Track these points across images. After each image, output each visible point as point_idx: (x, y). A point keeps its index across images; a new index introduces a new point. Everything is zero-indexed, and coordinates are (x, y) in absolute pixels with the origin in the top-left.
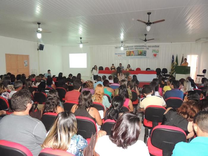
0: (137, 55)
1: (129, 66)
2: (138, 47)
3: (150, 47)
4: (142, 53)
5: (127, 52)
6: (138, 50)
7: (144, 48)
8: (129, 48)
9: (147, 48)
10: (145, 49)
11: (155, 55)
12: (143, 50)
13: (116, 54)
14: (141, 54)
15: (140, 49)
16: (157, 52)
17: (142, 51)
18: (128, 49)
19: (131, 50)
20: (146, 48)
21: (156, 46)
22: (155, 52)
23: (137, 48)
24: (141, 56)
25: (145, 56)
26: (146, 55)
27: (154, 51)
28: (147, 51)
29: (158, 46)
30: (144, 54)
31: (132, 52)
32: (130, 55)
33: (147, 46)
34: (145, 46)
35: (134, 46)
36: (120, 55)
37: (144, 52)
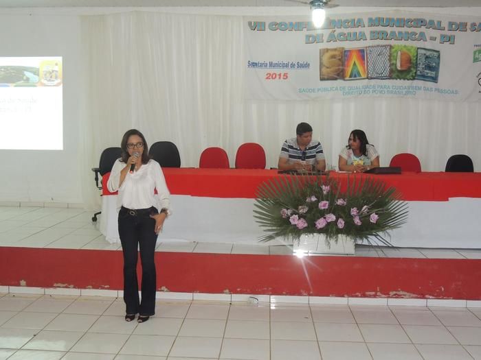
0: (387, 73)
2: (389, 30)
3: (462, 27)
4: (416, 65)
5: (327, 56)
6: (392, 42)
7: (430, 32)
8: (338, 31)
9: (446, 32)
10: (433, 39)
12: (421, 44)
13: (254, 65)
14: (408, 71)
15: (401, 37)
17: (413, 54)
18: (332, 38)
19: (348, 45)
20: (437, 34)
23: (384, 35)
24: (407, 83)
25: (430, 84)
26: (435, 79)
28: (445, 49)
30: (429, 67)
31: (354, 58)
32: (340, 75)
33: (445, 24)
34: (431, 24)
35: (366, 22)
36: (282, 71)
37: (427, 57)
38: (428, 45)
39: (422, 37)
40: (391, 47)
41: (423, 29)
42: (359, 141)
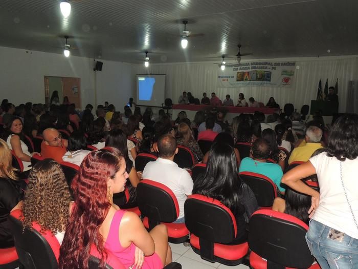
0: (255, 79)
2: (257, 66)
3: (278, 64)
4: (264, 76)
5: (239, 74)
7: (269, 66)
8: (242, 67)
9: (274, 66)
10: (269, 68)
11: (286, 80)
12: (266, 70)
13: (219, 77)
14: (261, 78)
15: (260, 68)
16: (291, 75)
17: (263, 73)
18: (241, 69)
19: (245, 71)
20: (271, 67)
21: (289, 64)
22: (287, 74)
23: (255, 68)
24: (261, 82)
25: (268, 82)
26: (270, 81)
28: (274, 72)
29: (294, 64)
30: (268, 77)
31: (246, 75)
32: (242, 80)
33: (273, 64)
34: (269, 64)
35: (250, 64)
36: (227, 79)
37: (268, 74)
38: (268, 70)
39: (266, 68)
40: (257, 71)
41: (267, 65)
42: (242, 96)
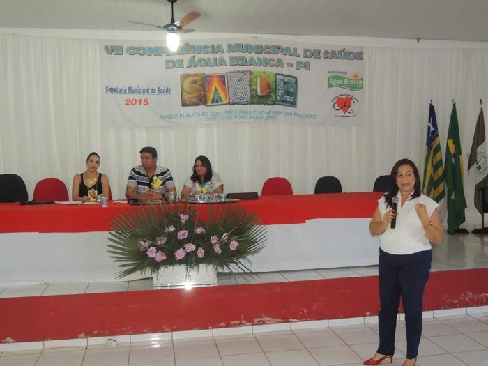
0: (247, 98)
1: (203, 170)
2: (248, 56)
3: (315, 54)
4: (276, 91)
5: (188, 81)
6: (252, 68)
7: (287, 59)
8: (198, 56)
9: (303, 59)
10: (290, 65)
11: (344, 104)
12: (279, 70)
13: (112, 90)
14: (268, 96)
15: (260, 63)
16: (355, 88)
17: (272, 79)
18: (192, 63)
19: (208, 71)
20: (294, 60)
21: (344, 54)
22: (342, 86)
23: (243, 62)
24: (268, 108)
25: (290, 109)
26: (294, 104)
27: (334, 82)
28: (302, 75)
29: (358, 56)
30: (288, 93)
31: (216, 84)
32: (202, 100)
33: (300, 51)
34: (287, 51)
35: (225, 49)
36: (143, 97)
37: (285, 83)
38: (286, 71)
39: (280, 63)
40: (251, 73)
41: (280, 56)
